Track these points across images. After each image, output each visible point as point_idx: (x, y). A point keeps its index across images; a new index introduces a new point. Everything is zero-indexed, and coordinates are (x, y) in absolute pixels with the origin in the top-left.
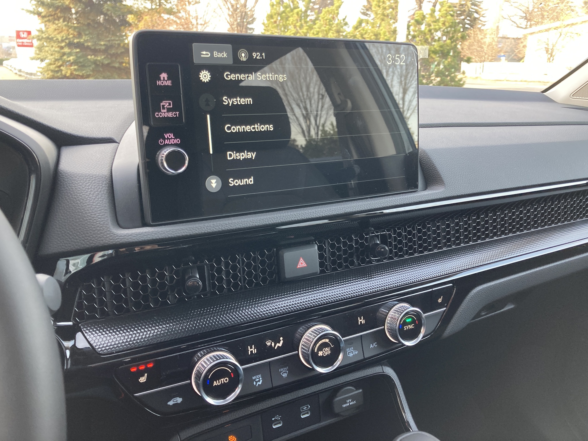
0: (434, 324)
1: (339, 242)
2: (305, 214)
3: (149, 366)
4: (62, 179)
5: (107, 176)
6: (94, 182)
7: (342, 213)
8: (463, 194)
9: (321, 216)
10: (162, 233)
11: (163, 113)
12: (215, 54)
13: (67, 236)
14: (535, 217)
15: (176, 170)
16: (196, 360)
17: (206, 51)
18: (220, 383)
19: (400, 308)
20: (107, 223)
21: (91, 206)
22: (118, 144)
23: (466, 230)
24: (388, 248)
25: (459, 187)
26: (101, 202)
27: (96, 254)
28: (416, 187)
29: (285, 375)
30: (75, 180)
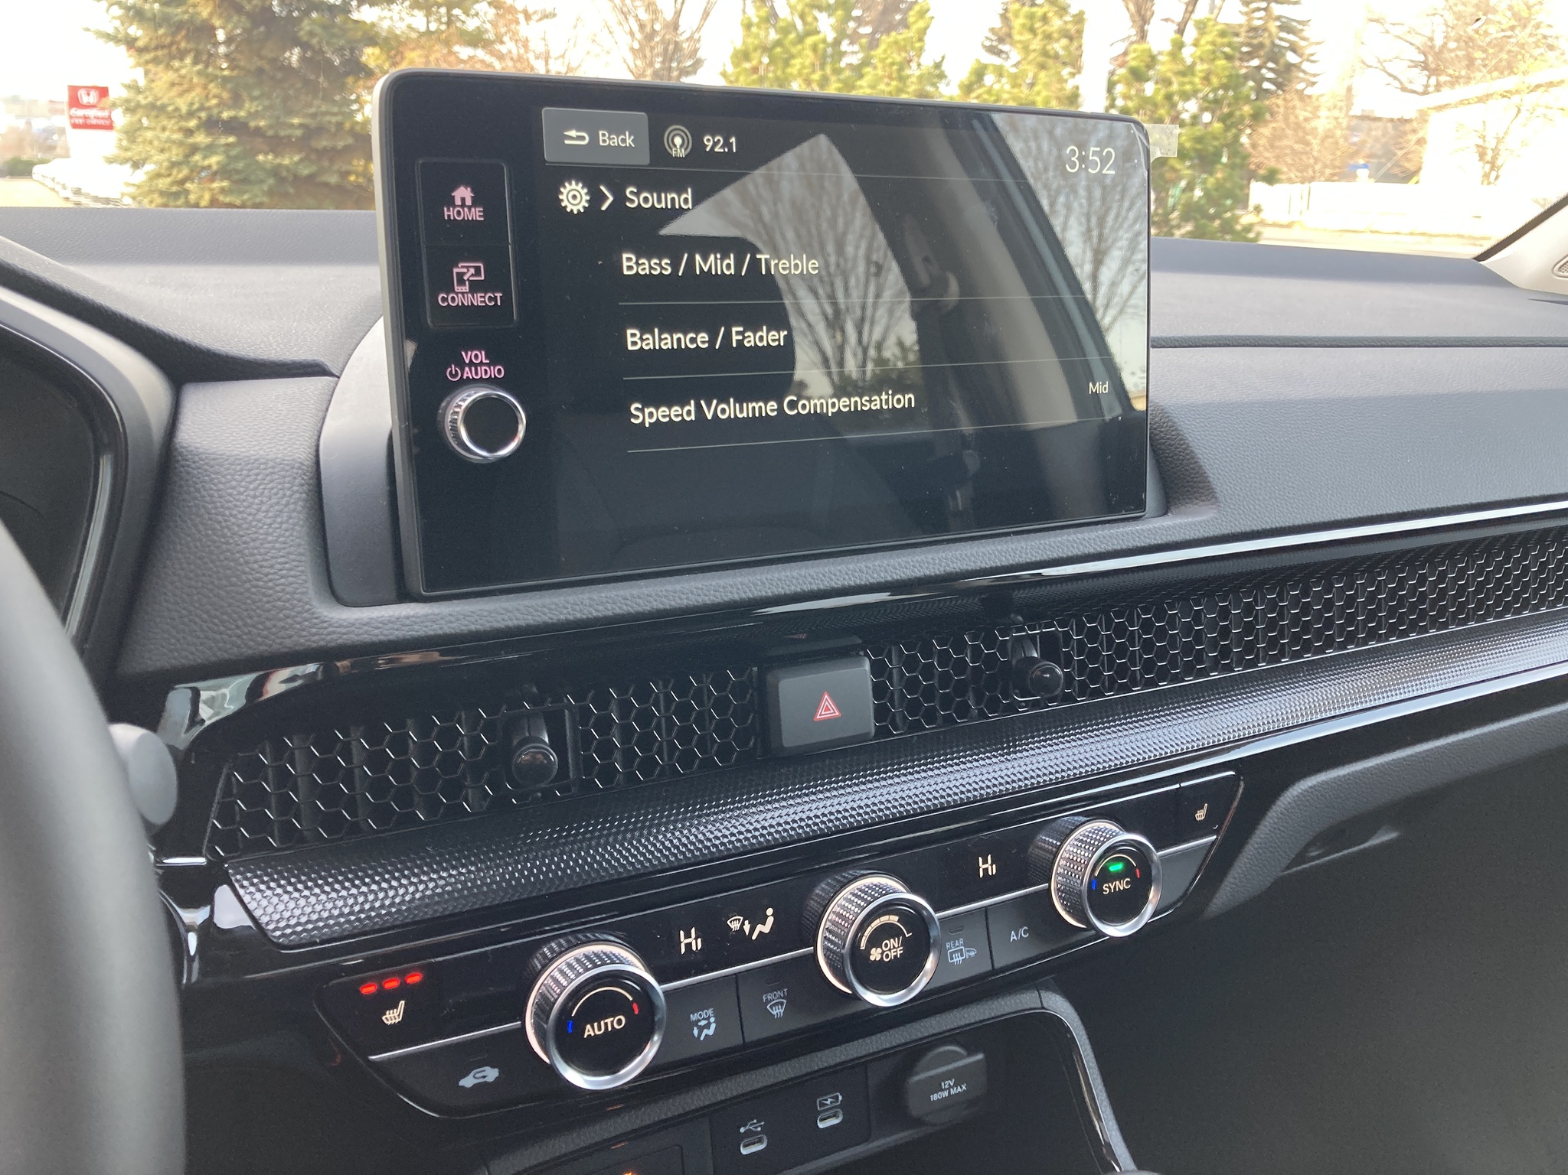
0: (1184, 879)
1: (928, 653)
2: (838, 573)
3: (410, 980)
4: (182, 469)
5: (306, 463)
6: (269, 478)
7: (938, 572)
8: (1268, 527)
9: (883, 580)
10: (453, 619)
11: (460, 295)
12: (601, 138)
13: (196, 623)
14: (1459, 594)
15: (491, 450)
16: (539, 965)
17: (577, 130)
18: (603, 1029)
19: (1094, 833)
20: (305, 590)
21: (262, 544)
22: (336, 379)
23: (1272, 625)
24: (1063, 671)
25: (1257, 507)
26: (287, 534)
27: (271, 673)
28: (1141, 505)
29: (778, 1012)
30: (218, 473)
